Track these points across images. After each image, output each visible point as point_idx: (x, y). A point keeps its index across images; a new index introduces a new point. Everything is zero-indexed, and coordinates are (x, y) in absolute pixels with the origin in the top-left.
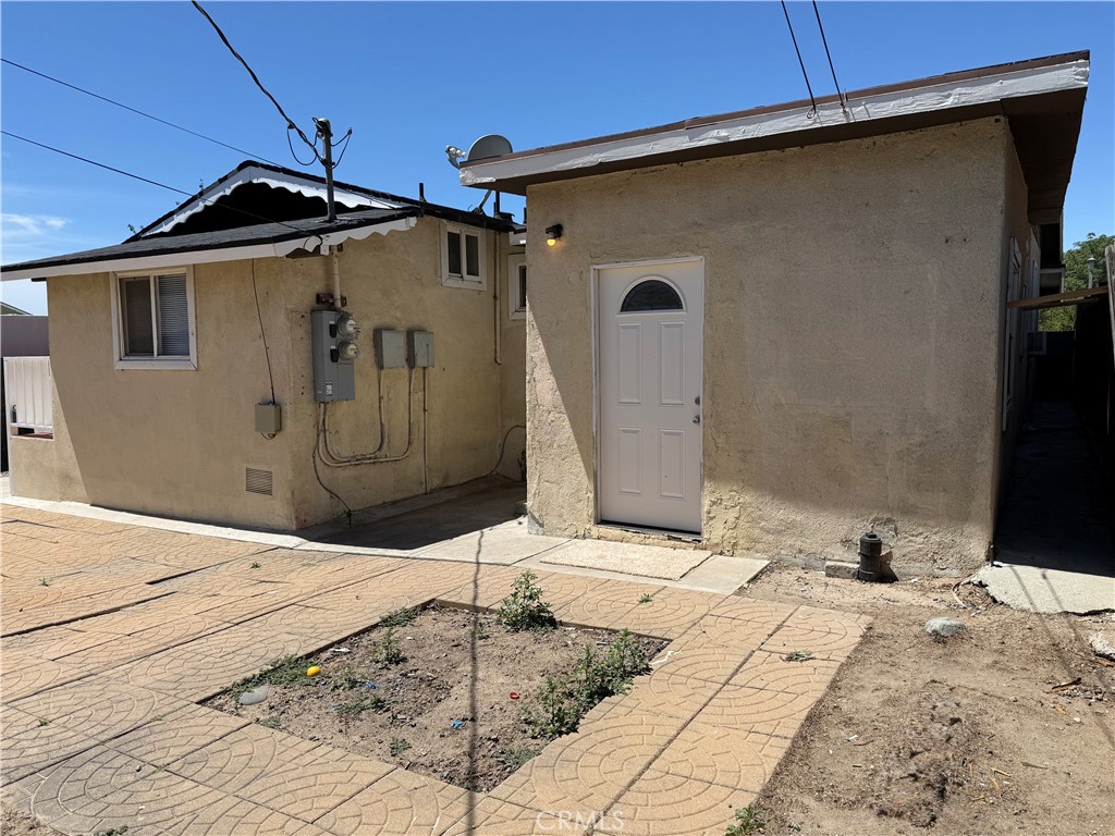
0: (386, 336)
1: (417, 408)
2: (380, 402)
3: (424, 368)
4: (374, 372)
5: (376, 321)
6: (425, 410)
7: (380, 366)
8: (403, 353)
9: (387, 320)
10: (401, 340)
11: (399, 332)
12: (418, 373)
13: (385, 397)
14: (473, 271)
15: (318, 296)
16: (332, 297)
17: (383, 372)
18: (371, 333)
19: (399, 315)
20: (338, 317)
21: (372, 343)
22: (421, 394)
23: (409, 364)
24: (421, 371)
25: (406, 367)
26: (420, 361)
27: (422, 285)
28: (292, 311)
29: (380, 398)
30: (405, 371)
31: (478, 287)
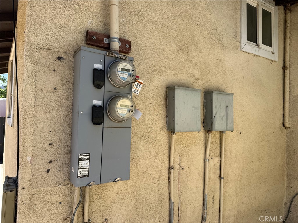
0: (179, 95)
1: (212, 176)
2: (170, 173)
3: (221, 132)
4: (164, 135)
5: (171, 77)
6: (221, 178)
7: (171, 130)
8: (198, 114)
9: (183, 77)
10: (198, 100)
11: (196, 90)
12: (214, 137)
13: (177, 167)
14: (267, 41)
15: (88, 33)
16: (108, 37)
17: (174, 136)
18: (163, 91)
19: (196, 73)
20: (108, 60)
21: (163, 102)
22: (217, 160)
23: (204, 127)
24: (218, 135)
25: (202, 130)
26: (218, 125)
27: (223, 46)
28: (40, 48)
29: (170, 168)
30: (201, 135)
31: (271, 57)
